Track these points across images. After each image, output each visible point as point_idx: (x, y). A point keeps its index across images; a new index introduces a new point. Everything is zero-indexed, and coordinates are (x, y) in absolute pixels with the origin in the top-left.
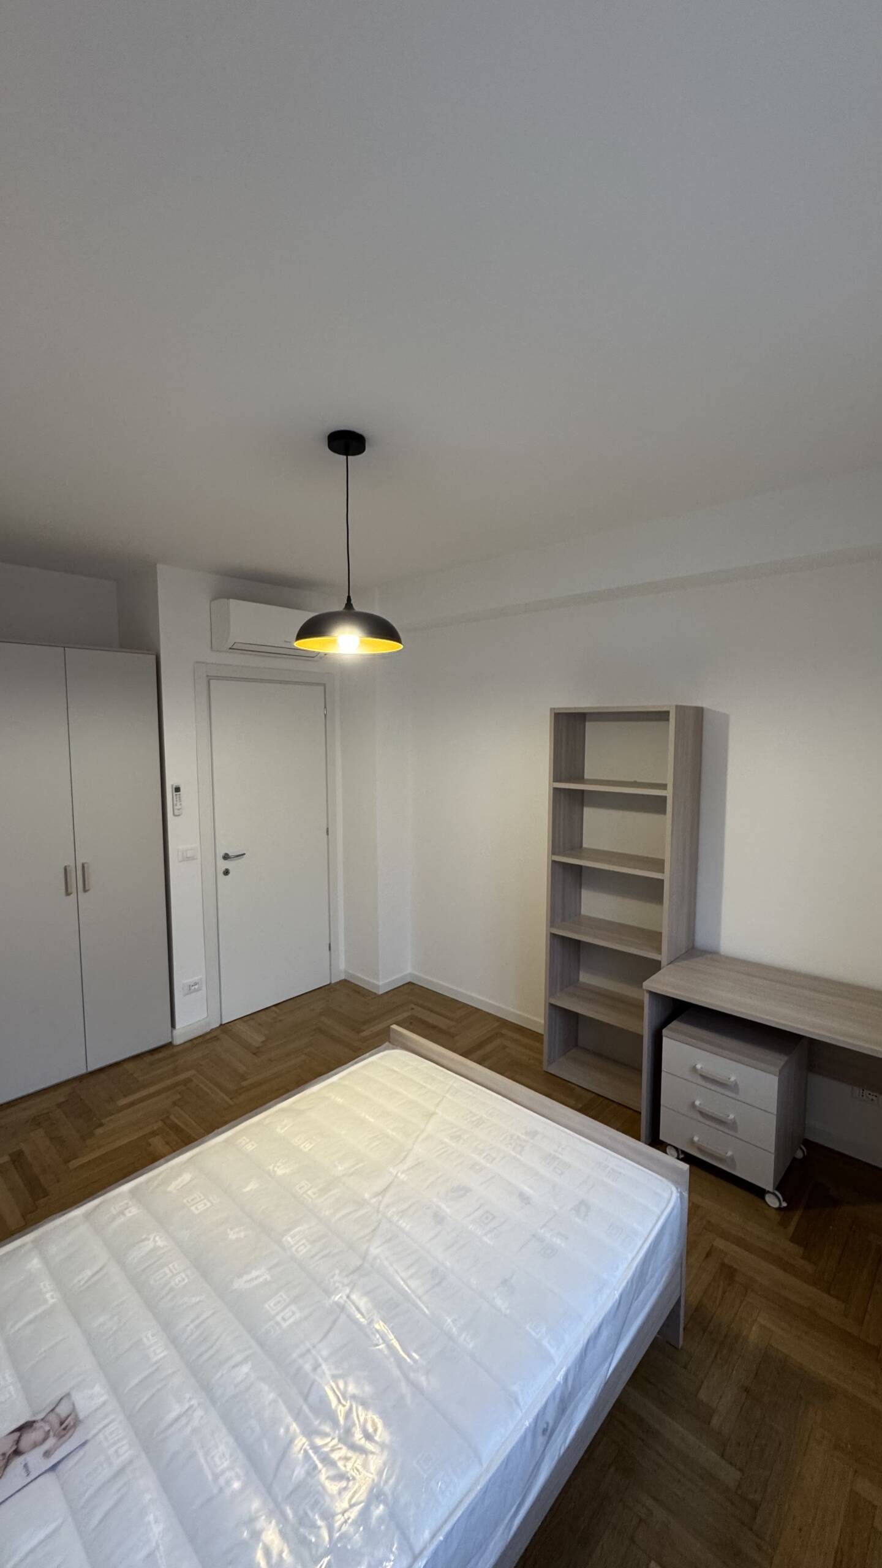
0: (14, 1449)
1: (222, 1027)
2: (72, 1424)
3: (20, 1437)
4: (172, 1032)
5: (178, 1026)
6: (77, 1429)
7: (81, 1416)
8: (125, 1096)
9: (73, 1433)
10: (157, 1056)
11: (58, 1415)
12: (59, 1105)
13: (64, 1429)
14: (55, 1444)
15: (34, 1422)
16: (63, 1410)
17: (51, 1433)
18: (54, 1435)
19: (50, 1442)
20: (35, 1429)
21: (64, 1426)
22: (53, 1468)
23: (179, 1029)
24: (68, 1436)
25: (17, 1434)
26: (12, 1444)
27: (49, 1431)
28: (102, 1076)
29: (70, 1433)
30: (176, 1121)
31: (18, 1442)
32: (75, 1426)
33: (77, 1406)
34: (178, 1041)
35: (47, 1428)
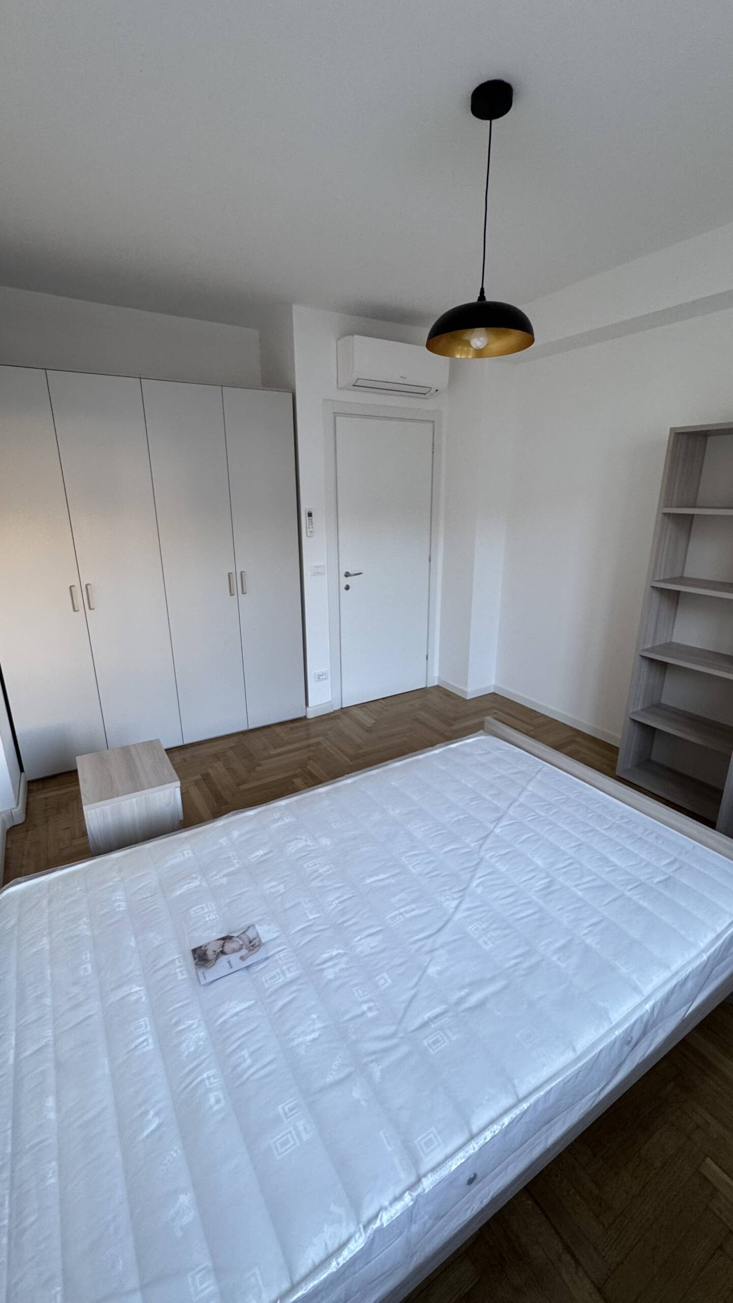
0: (221, 949)
1: (342, 710)
2: (257, 944)
3: (224, 943)
4: (306, 708)
5: (310, 704)
6: (261, 948)
7: (263, 941)
8: (275, 748)
9: (258, 951)
10: (297, 724)
11: (248, 937)
12: (231, 748)
13: (252, 946)
14: (247, 954)
15: (232, 937)
16: (251, 934)
17: (244, 947)
18: (246, 948)
19: (244, 952)
20: (233, 941)
21: (252, 944)
22: (248, 967)
23: (311, 707)
24: (254, 951)
25: (222, 942)
26: (218, 947)
27: (242, 945)
28: (258, 733)
29: (256, 950)
30: (311, 770)
31: (223, 946)
32: (259, 946)
33: (260, 934)
34: (311, 715)
35: (241, 943)
